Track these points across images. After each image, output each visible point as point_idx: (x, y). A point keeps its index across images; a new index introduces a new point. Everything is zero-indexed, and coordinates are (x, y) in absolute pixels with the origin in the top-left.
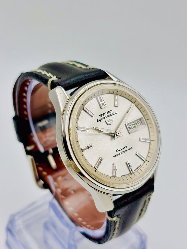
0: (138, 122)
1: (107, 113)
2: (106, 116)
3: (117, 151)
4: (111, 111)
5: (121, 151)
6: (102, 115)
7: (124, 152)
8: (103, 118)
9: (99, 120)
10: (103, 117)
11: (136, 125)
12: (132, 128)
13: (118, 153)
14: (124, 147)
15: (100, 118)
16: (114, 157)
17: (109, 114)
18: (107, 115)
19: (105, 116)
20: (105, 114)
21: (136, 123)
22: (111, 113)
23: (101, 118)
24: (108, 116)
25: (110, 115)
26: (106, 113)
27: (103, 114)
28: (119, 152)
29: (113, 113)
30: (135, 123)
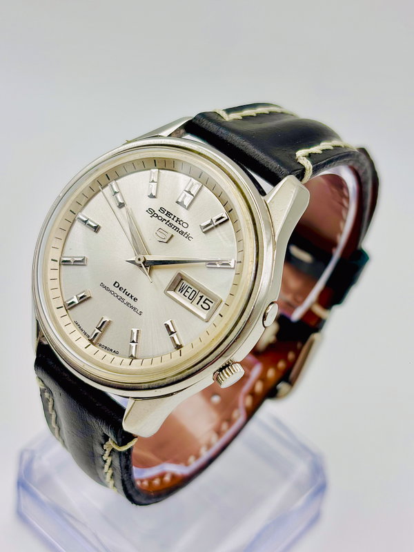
0: (207, 299)
1: (175, 219)
2: (169, 221)
3: (117, 285)
4: (185, 225)
5: (121, 294)
6: (166, 212)
7: (121, 299)
8: (160, 218)
9: (151, 212)
10: (164, 216)
11: (198, 298)
12: (187, 294)
13: (113, 288)
14: (132, 297)
15: (157, 212)
16: (102, 285)
17: (177, 224)
18: (171, 221)
19: (167, 219)
20: (172, 217)
21: (201, 297)
22: (181, 228)
23: (159, 214)
24: (171, 225)
25: (177, 229)
26: (175, 216)
27: (169, 214)
28: (117, 290)
29: (185, 230)
30: (200, 294)
